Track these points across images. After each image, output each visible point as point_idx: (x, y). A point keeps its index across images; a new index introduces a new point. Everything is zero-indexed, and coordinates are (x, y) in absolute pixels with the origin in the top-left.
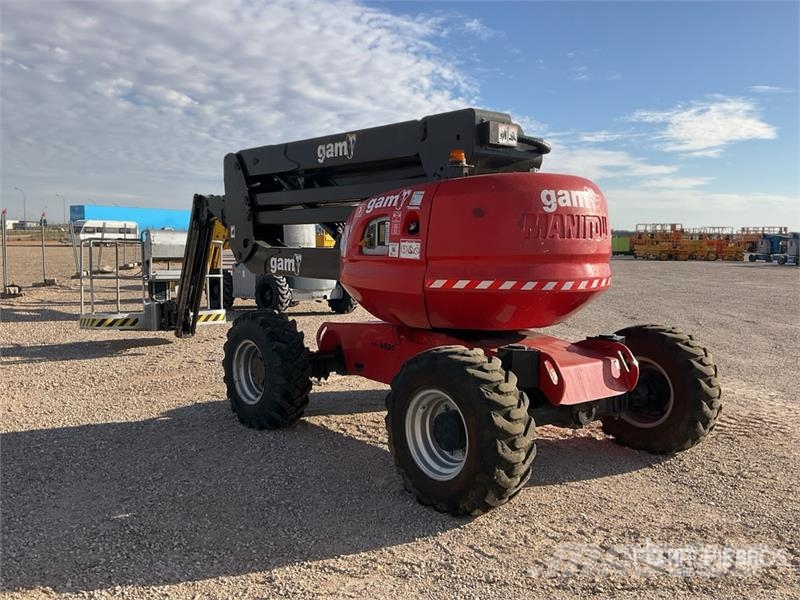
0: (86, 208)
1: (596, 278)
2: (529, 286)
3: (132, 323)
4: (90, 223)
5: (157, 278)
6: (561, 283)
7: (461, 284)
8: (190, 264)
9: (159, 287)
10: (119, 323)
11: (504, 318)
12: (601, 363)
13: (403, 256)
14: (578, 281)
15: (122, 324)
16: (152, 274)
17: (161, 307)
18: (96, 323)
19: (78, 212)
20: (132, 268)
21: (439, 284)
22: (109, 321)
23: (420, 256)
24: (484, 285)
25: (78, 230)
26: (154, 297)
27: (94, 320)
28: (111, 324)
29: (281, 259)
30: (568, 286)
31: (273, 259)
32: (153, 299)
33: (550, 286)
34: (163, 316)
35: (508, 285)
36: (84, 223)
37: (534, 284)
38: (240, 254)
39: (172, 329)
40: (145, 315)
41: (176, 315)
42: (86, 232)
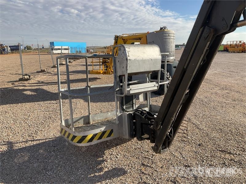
0: (54, 43)
4: (56, 47)
19: (52, 44)
20: (72, 62)
25: (52, 49)
36: (54, 47)
42: (55, 50)
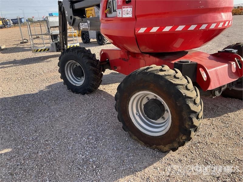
1: (227, 21)
2: (192, 28)
3: (48, 50)
5: (53, 34)
6: (210, 25)
7: (155, 30)
8: (61, 28)
9: (54, 37)
10: (43, 50)
11: (177, 45)
12: (227, 65)
13: (124, 16)
14: (218, 23)
15: (44, 51)
16: (51, 32)
17: (56, 44)
18: (35, 51)
19: (51, 15)
21: (142, 30)
22: (40, 50)
23: (132, 15)
24: (167, 29)
26: (54, 41)
27: (35, 50)
28: (40, 51)
29: (83, 23)
30: (213, 26)
31: (81, 24)
32: (53, 41)
33: (204, 27)
34: (57, 47)
35: (180, 28)
37: (195, 26)
38: (70, 22)
39: (60, 51)
40: (51, 47)
41: (60, 47)
